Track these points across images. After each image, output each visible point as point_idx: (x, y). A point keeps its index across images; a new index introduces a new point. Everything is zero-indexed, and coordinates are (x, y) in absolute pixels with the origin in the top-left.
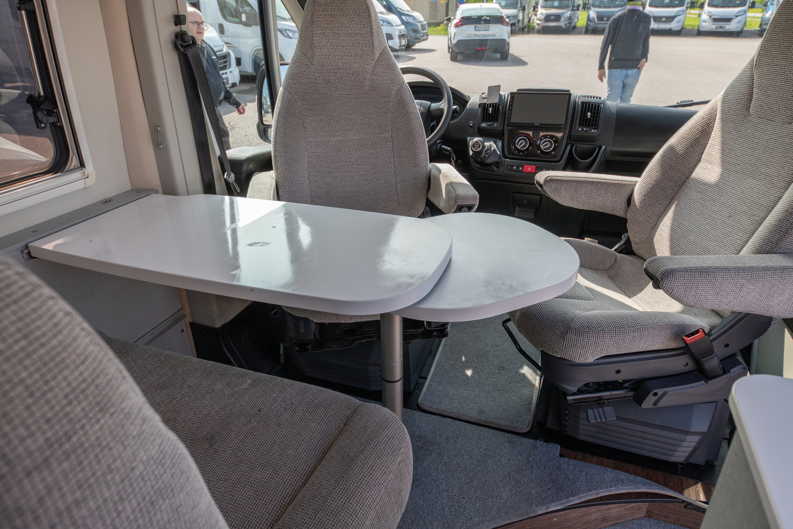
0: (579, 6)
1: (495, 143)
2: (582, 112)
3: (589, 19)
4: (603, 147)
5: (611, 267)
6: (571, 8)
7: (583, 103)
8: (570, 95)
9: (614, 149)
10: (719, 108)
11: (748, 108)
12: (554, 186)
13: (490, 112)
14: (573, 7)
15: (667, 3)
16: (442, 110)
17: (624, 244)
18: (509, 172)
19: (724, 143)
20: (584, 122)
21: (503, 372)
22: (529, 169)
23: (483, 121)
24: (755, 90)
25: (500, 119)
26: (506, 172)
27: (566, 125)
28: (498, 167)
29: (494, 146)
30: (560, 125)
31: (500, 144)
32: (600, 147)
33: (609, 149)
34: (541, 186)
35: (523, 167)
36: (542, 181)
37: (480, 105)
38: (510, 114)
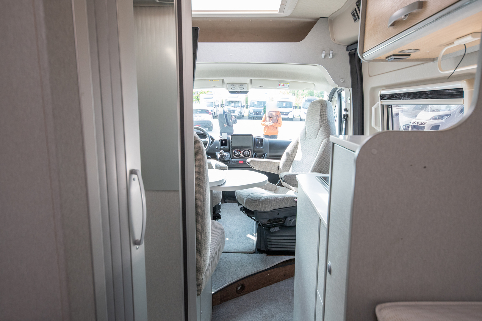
0: (244, 106)
1: (227, 153)
2: (257, 142)
3: (250, 113)
4: (266, 153)
5: (275, 190)
6: (240, 107)
7: (257, 139)
8: (252, 136)
9: (270, 154)
10: (300, 139)
11: (306, 136)
12: (253, 162)
13: (224, 143)
14: (241, 106)
15: (285, 106)
16: (207, 141)
17: (279, 183)
18: (234, 164)
19: (301, 146)
20: (258, 145)
21: (242, 237)
22: (241, 162)
23: (221, 146)
24: (307, 131)
25: (228, 145)
26: (233, 164)
27: (252, 146)
28: (229, 162)
29: (227, 155)
30: (250, 146)
31: (229, 154)
32: (265, 154)
33: (268, 154)
34: (249, 163)
35: (239, 162)
36: (249, 162)
37: (220, 140)
38: (232, 143)
